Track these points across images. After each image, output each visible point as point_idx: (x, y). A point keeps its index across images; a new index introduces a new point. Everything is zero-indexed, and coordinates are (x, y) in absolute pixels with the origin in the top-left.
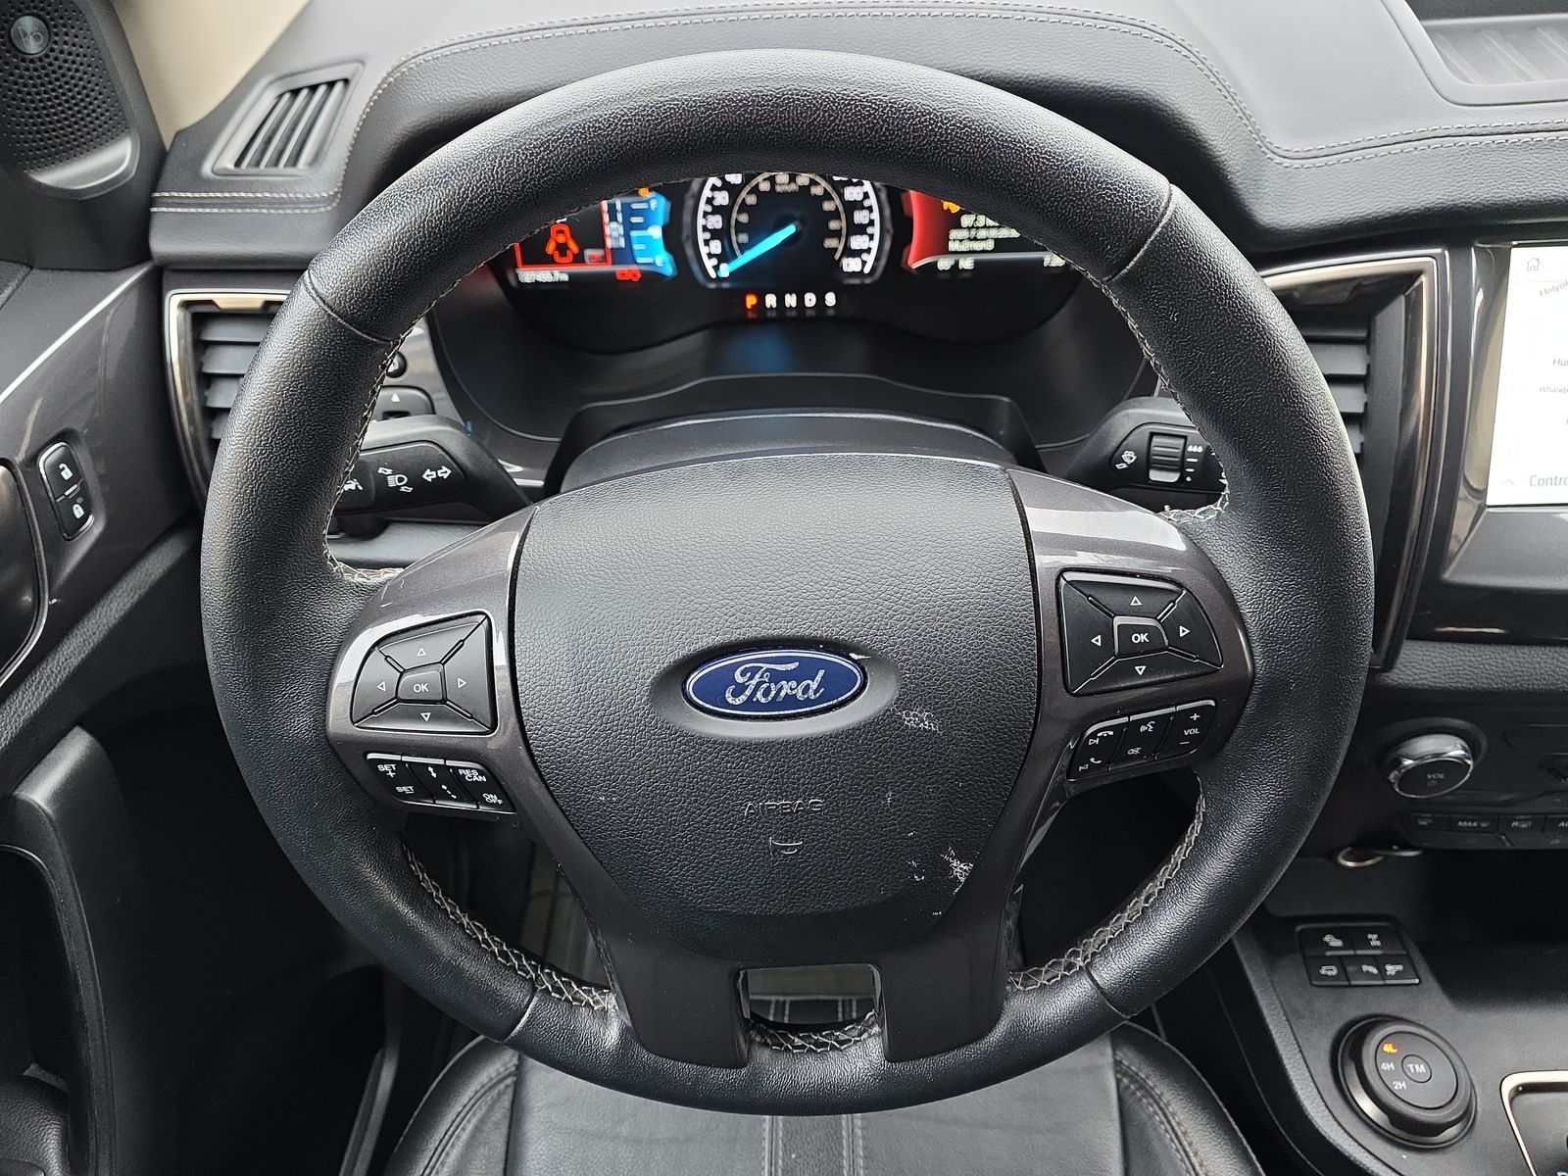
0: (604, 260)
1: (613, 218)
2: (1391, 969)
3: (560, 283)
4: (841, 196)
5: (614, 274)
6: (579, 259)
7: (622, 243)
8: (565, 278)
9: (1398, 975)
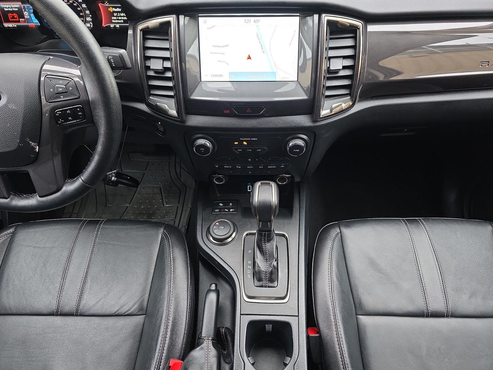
0: (25, 22)
1: (25, 11)
2: (231, 210)
3: (14, 27)
4: (81, 6)
5: (28, 26)
6: (19, 22)
7: (29, 17)
8: (16, 26)
9: (232, 211)
